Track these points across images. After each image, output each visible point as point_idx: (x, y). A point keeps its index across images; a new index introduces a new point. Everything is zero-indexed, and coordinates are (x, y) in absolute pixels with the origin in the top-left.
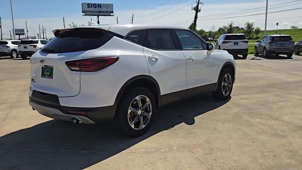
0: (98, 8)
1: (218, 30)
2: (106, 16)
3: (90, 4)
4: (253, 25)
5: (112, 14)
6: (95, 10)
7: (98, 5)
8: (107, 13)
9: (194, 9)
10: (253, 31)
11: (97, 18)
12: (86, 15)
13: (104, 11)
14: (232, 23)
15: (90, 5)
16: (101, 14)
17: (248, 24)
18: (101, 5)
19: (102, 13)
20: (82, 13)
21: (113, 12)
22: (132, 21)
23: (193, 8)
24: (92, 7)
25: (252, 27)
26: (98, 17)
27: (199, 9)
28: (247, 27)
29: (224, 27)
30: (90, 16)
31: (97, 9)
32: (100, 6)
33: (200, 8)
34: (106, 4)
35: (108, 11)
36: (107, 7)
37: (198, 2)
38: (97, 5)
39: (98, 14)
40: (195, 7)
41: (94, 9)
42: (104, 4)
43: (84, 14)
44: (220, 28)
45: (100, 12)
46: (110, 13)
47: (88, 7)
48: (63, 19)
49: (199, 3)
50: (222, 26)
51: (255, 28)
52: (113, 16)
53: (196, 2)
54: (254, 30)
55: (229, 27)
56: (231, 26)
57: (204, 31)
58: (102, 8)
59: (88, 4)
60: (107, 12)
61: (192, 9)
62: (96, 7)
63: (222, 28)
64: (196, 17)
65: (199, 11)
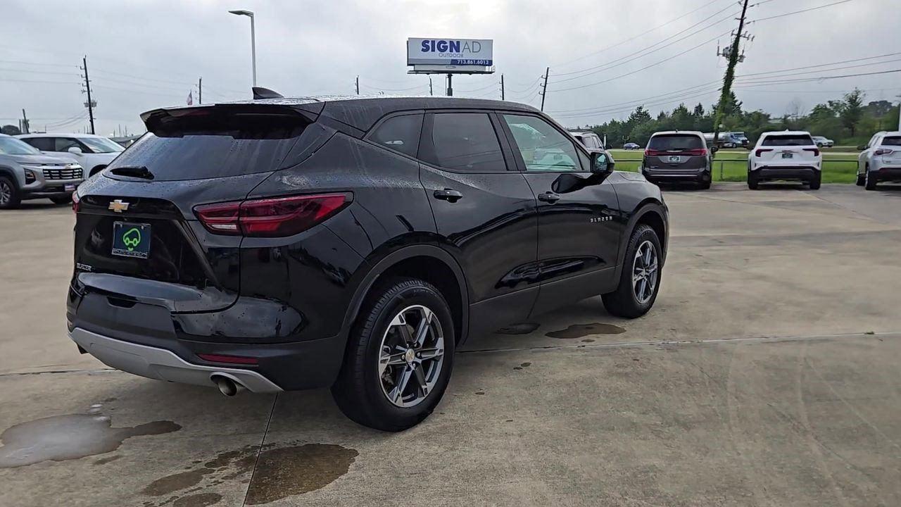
0: (451, 51)
1: (812, 112)
2: (470, 73)
3: (428, 42)
5: (487, 69)
6: (443, 58)
7: (451, 42)
8: (473, 64)
9: (724, 55)
11: (448, 79)
12: (417, 72)
13: (467, 61)
14: (858, 92)
15: (430, 44)
16: (458, 68)
18: (458, 43)
19: (460, 64)
20: (408, 65)
21: (490, 63)
22: (545, 87)
23: (721, 52)
24: (433, 50)
26: (450, 77)
27: (740, 53)
29: (830, 103)
30: (428, 74)
31: (448, 56)
32: (455, 45)
33: (743, 51)
34: (474, 42)
35: (476, 61)
36: (477, 47)
37: (736, 32)
38: (448, 44)
39: (451, 68)
40: (727, 48)
41: (441, 55)
42: (466, 42)
43: (412, 68)
44: (818, 106)
45: (454, 62)
46: (483, 65)
47: (423, 50)
48: (356, 82)
49: (739, 36)
50: (824, 102)
52: (491, 73)
53: (732, 34)
55: (848, 104)
56: (853, 101)
57: (764, 115)
58: (461, 53)
59: (425, 42)
60: (475, 63)
61: (718, 54)
62: (446, 48)
63: (825, 106)
64: (729, 77)
65: (739, 58)
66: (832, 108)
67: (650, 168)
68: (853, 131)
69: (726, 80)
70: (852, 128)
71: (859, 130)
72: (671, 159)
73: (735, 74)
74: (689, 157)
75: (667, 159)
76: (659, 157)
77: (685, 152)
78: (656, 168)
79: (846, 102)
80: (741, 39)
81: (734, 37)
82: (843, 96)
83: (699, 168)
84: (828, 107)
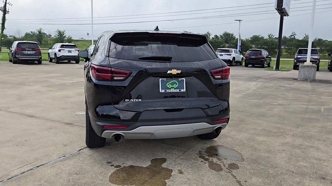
1: (25, 35)
4: (65, 32)
10: (64, 39)
14: (41, 29)
17: (59, 32)
25: (64, 36)
27: (7, 10)
28: (58, 34)
33: (8, 9)
37: (5, 1)
40: (2, 7)
44: (27, 33)
49: (6, 3)
50: (29, 32)
51: (67, 36)
53: (3, 2)
54: (66, 39)
55: (38, 33)
56: (40, 32)
63: (30, 33)
64: (4, 19)
65: (7, 12)
66: (32, 34)
67: (18, 55)
68: (41, 43)
69: (3, 20)
70: (40, 41)
71: (43, 43)
72: (27, 52)
73: (6, 18)
74: (35, 52)
75: (26, 52)
76: (22, 51)
77: (33, 50)
78: (21, 56)
79: (37, 32)
80: (7, 5)
81: (4, 3)
82: (36, 30)
83: (39, 56)
84: (31, 33)
